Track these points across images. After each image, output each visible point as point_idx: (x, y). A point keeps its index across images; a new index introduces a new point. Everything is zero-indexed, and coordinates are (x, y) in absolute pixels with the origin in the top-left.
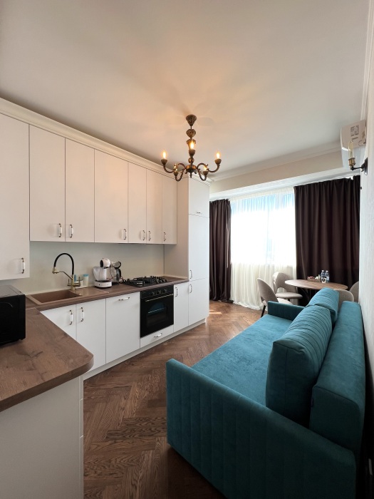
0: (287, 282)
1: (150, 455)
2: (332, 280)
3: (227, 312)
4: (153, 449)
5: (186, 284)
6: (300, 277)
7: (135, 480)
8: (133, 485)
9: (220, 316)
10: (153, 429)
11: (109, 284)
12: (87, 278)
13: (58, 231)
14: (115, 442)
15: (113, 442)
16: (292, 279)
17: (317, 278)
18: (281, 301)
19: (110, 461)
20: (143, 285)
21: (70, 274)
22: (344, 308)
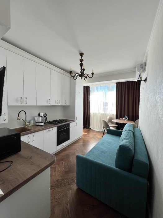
0: (113, 120)
1: (70, 192)
2: (128, 120)
3: (89, 133)
4: (71, 190)
5: (75, 122)
6: (117, 118)
7: (66, 202)
8: (66, 204)
9: (87, 135)
10: (69, 182)
11: (43, 124)
12: (32, 121)
13: (21, 100)
14: (55, 189)
15: (54, 189)
16: (114, 119)
17: (123, 119)
18: (111, 128)
19: (55, 197)
20: (57, 124)
21: (25, 120)
22: (135, 131)
